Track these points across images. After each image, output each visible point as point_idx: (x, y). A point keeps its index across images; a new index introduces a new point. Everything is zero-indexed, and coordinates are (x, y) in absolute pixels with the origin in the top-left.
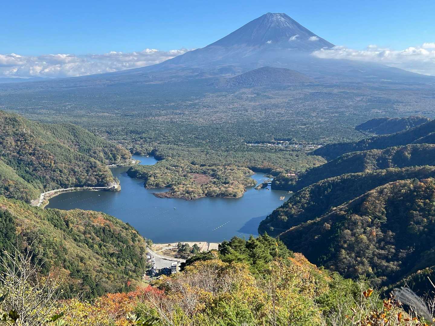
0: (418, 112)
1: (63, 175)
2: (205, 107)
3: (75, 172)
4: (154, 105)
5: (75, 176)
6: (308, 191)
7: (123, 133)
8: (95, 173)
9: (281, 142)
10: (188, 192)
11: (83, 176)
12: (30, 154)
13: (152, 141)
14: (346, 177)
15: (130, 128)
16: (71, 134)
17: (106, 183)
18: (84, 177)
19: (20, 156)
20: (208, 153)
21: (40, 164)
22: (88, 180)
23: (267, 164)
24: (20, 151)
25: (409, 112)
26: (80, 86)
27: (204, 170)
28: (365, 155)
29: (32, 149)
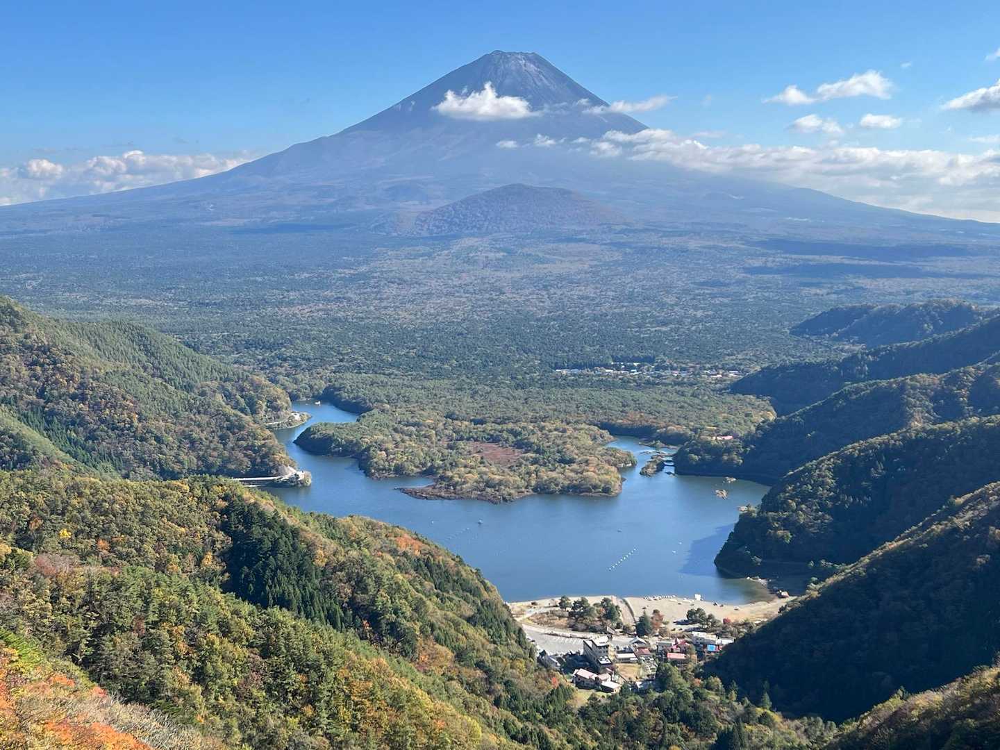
0: (913, 292)
1: (165, 450)
2: (392, 283)
3: (193, 442)
4: (259, 279)
5: (193, 451)
6: (829, 469)
7: (228, 349)
8: (244, 443)
9: (635, 364)
10: (488, 484)
11: (214, 449)
12: (73, 397)
13: (315, 366)
14: (913, 435)
15: (242, 335)
16: (137, 347)
17: (273, 467)
18: (215, 454)
19: (46, 403)
20: (477, 392)
21: (103, 421)
22: (229, 461)
23: (638, 416)
24: (43, 390)
25: (891, 294)
26: (25, 231)
27: (492, 433)
28: (902, 388)
29: (76, 386)
